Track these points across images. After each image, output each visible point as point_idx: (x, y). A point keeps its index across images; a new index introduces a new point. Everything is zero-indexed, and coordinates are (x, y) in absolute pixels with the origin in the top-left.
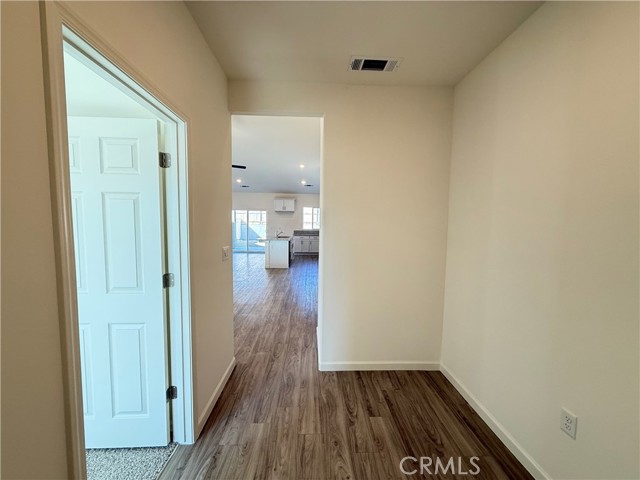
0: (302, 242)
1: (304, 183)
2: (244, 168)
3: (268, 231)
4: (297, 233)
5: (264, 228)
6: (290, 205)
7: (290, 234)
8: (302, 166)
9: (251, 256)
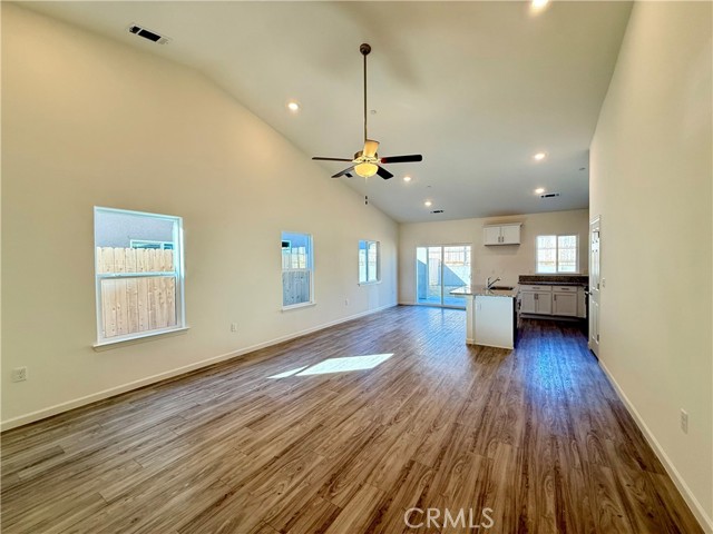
0: (536, 297)
1: (540, 191)
2: (418, 158)
3: (474, 276)
4: (524, 280)
5: (468, 270)
6: (511, 234)
7: (513, 281)
8: (540, 157)
9: (449, 313)
